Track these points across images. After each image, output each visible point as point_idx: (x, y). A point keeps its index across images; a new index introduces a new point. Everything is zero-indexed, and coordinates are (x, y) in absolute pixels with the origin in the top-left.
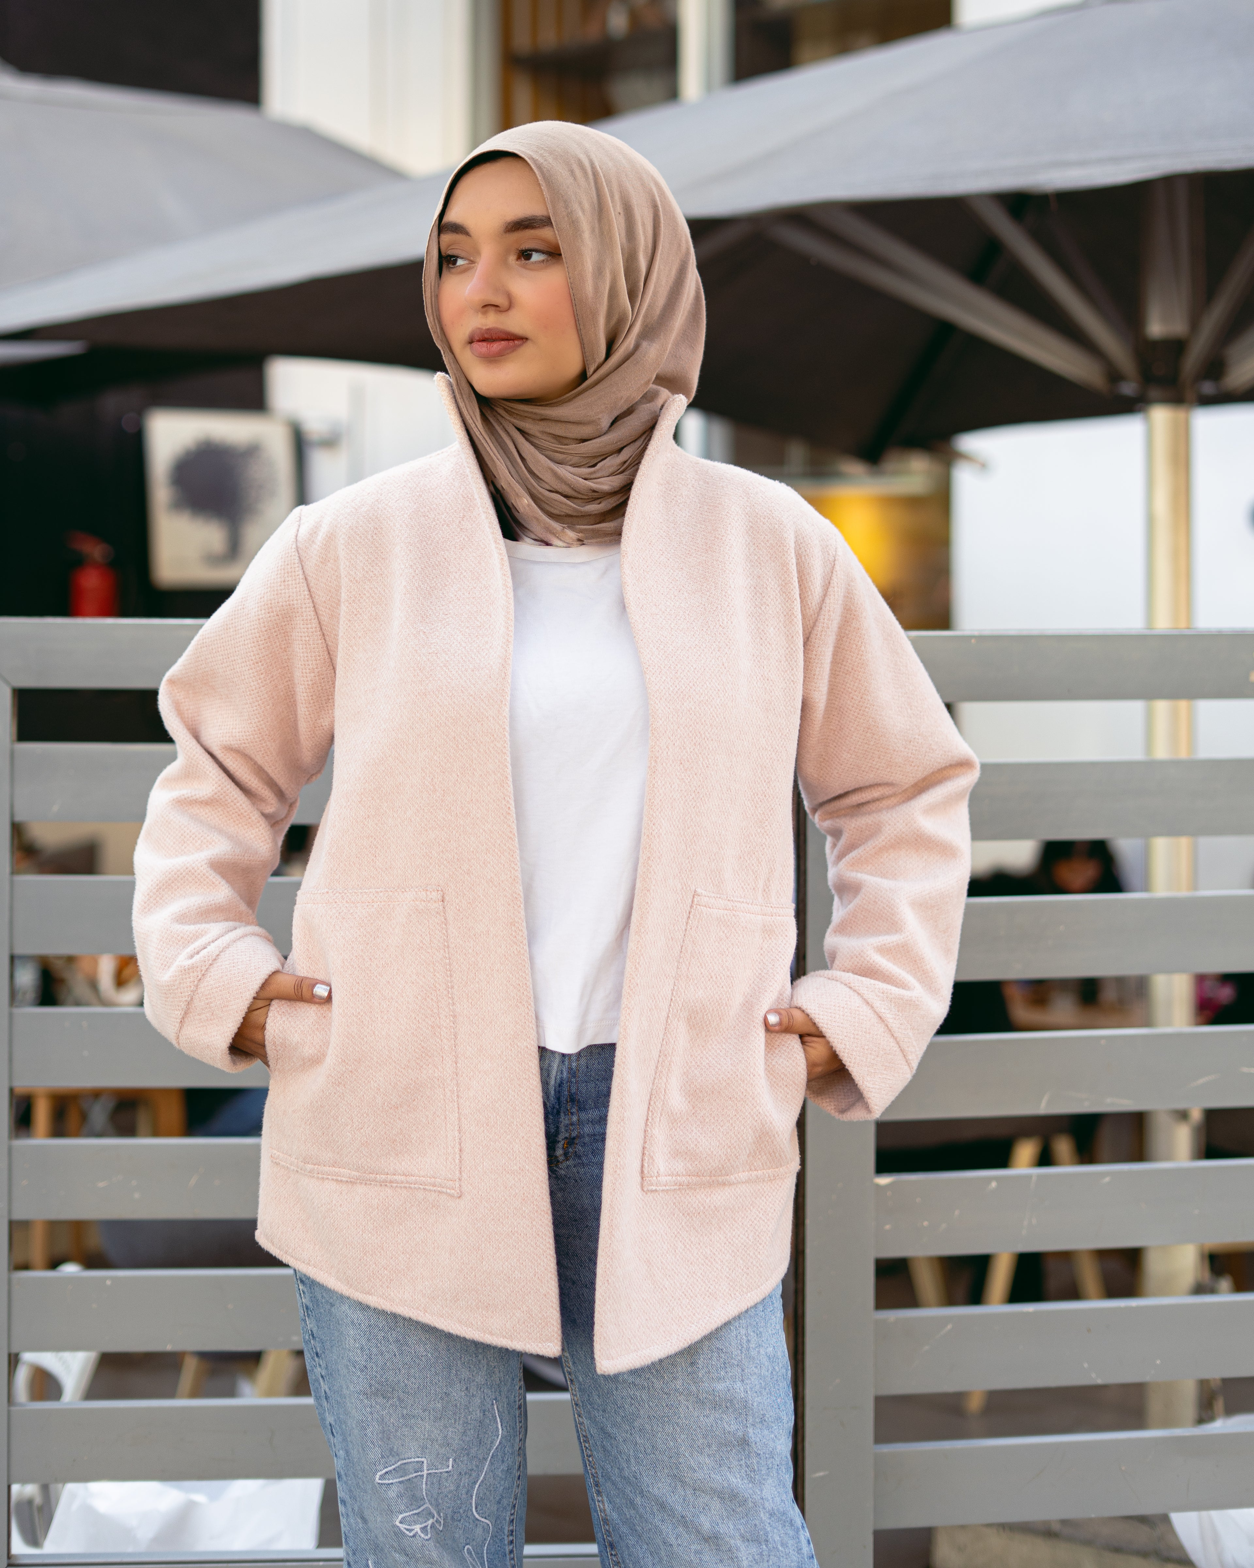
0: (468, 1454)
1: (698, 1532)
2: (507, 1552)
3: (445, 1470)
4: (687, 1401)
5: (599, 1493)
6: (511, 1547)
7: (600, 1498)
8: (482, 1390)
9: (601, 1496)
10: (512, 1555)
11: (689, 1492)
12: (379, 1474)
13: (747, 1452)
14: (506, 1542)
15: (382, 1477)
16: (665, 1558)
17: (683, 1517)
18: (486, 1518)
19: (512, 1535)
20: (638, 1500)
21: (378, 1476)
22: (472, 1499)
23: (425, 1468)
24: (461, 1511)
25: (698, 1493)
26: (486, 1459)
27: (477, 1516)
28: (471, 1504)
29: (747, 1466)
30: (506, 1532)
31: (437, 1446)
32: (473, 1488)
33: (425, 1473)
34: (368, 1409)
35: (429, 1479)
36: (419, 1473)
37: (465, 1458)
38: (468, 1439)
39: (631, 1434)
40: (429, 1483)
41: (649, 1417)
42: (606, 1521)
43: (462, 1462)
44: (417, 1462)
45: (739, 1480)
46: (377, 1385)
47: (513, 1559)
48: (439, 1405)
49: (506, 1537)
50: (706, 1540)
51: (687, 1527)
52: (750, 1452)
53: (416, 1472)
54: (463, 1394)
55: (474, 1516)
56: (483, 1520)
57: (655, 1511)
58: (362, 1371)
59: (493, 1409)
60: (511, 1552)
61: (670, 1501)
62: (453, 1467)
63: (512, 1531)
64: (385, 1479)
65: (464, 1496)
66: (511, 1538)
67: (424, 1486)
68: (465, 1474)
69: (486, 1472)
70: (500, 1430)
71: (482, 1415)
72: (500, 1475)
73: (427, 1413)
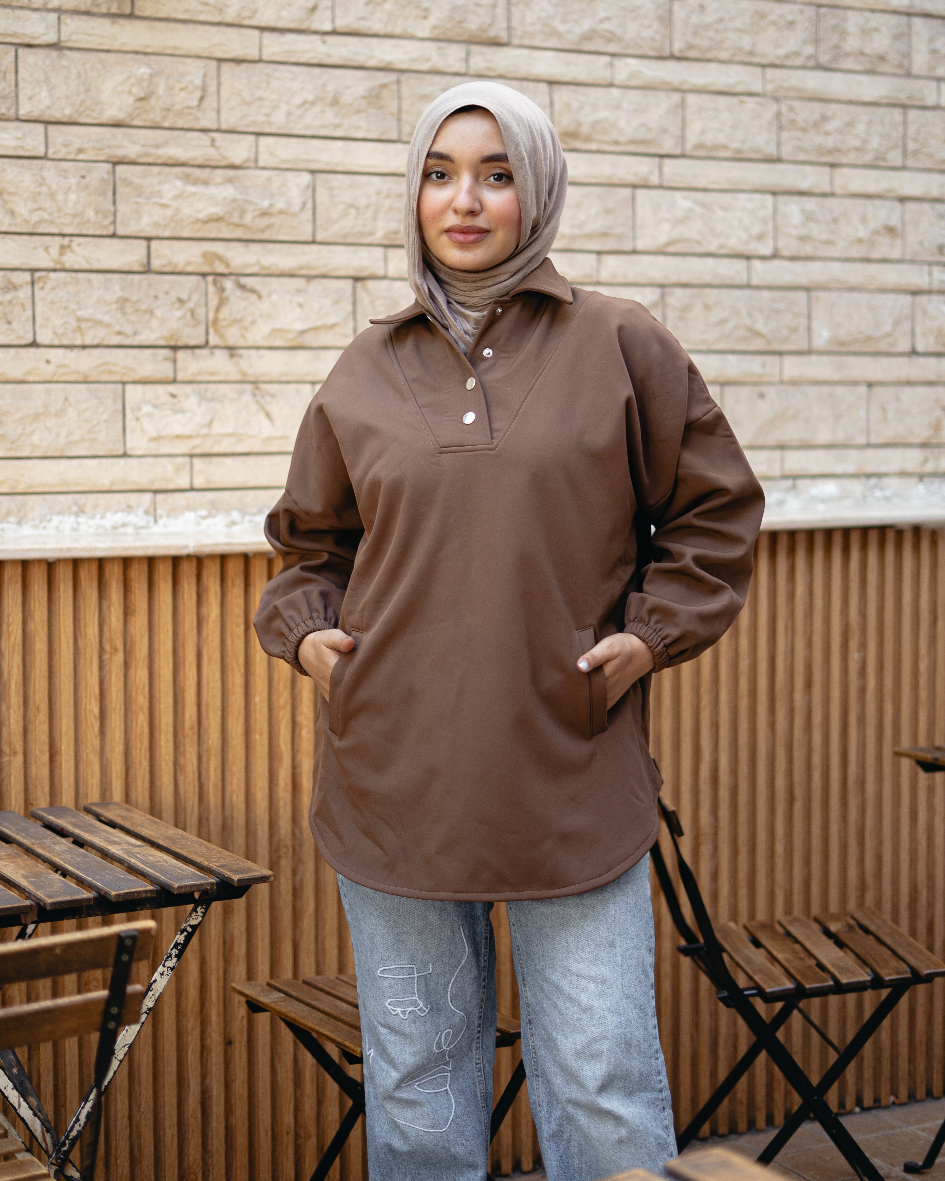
0: (442, 961)
1: (579, 1005)
2: (476, 1038)
3: (428, 972)
4: (576, 914)
5: (525, 985)
6: (478, 1035)
7: (525, 989)
8: (451, 917)
9: (526, 987)
10: (478, 1041)
11: (574, 978)
12: (380, 969)
13: (614, 953)
14: (476, 1031)
15: (381, 972)
16: (559, 1024)
17: (569, 995)
18: (460, 1011)
19: (480, 1027)
20: (545, 986)
21: (379, 971)
22: (447, 994)
23: (415, 972)
24: (441, 1003)
25: (580, 979)
26: (457, 968)
27: (453, 1008)
28: (447, 998)
29: (614, 962)
30: (476, 1024)
31: (421, 954)
32: (448, 986)
33: (416, 975)
34: (375, 927)
35: (419, 980)
36: (412, 976)
37: (440, 963)
38: (442, 950)
39: (540, 940)
40: (419, 983)
41: (551, 927)
42: (528, 1005)
43: (438, 965)
44: (410, 967)
45: (608, 970)
46: (380, 910)
47: (479, 1043)
48: (421, 924)
49: (476, 1028)
50: (584, 1010)
51: (572, 1002)
52: (616, 953)
53: (409, 975)
54: (437, 918)
55: (451, 1007)
56: (458, 1011)
57: (554, 991)
58: (371, 900)
59: (460, 931)
60: (478, 1038)
61: (561, 984)
62: (432, 969)
63: (480, 1024)
64: (383, 974)
65: (442, 991)
66: (479, 1029)
67: (416, 985)
68: (441, 974)
69: (457, 976)
70: (467, 948)
71: (452, 934)
72: (469, 980)
73: (413, 929)
